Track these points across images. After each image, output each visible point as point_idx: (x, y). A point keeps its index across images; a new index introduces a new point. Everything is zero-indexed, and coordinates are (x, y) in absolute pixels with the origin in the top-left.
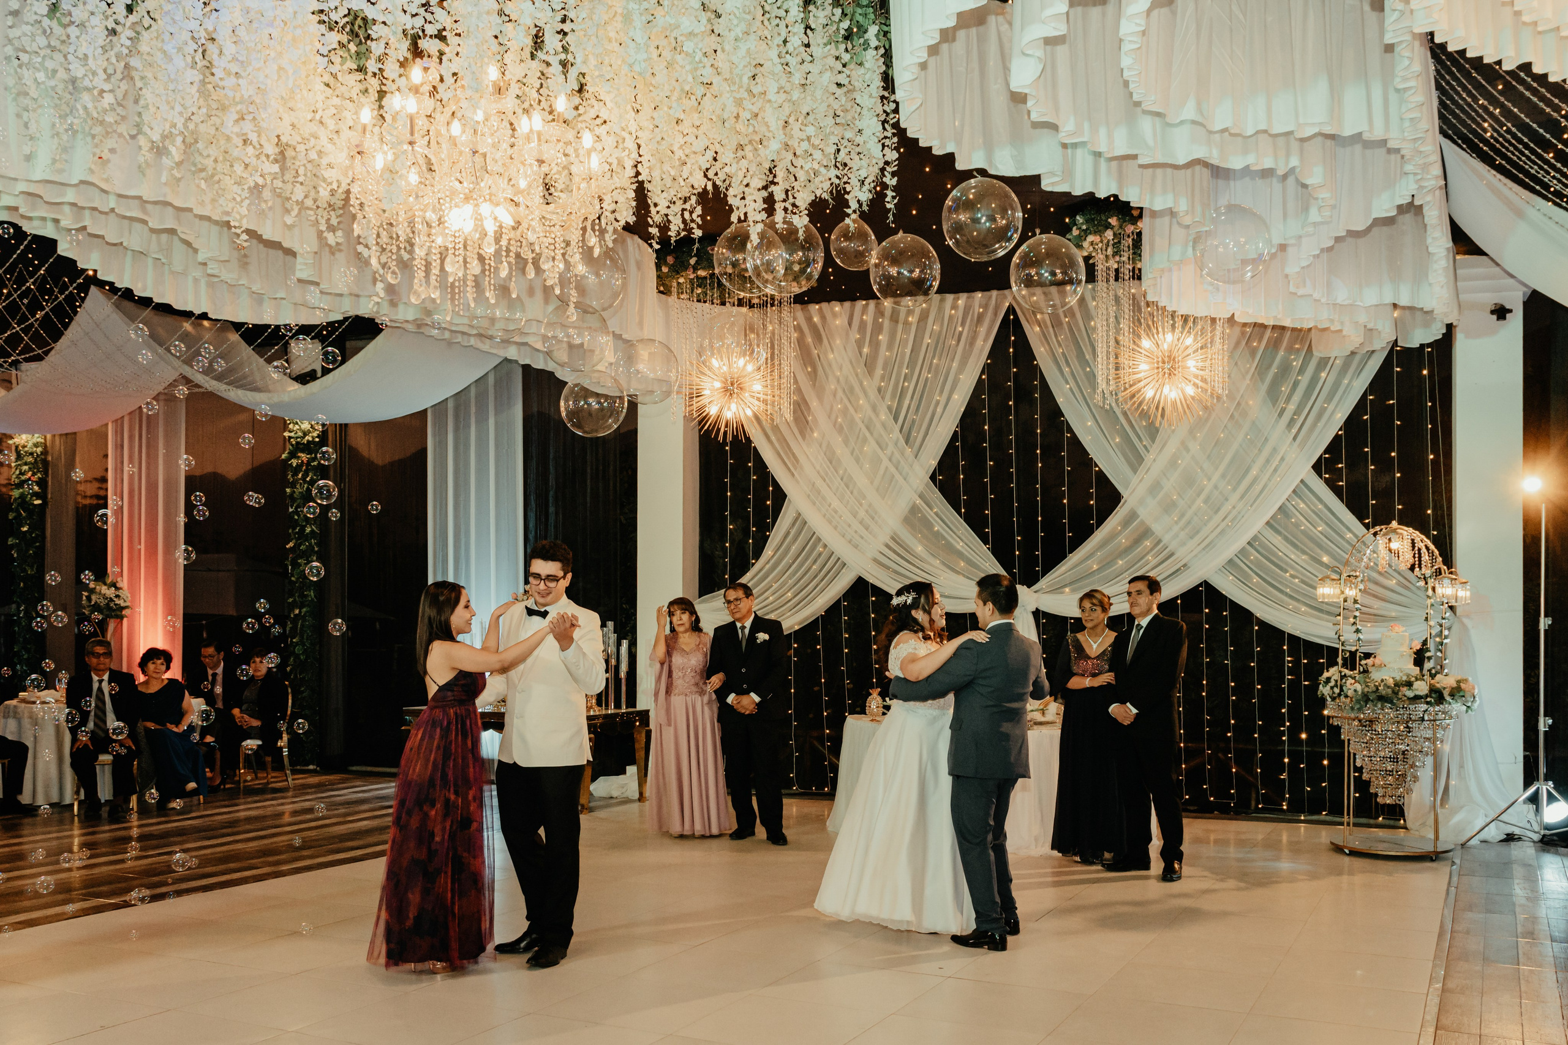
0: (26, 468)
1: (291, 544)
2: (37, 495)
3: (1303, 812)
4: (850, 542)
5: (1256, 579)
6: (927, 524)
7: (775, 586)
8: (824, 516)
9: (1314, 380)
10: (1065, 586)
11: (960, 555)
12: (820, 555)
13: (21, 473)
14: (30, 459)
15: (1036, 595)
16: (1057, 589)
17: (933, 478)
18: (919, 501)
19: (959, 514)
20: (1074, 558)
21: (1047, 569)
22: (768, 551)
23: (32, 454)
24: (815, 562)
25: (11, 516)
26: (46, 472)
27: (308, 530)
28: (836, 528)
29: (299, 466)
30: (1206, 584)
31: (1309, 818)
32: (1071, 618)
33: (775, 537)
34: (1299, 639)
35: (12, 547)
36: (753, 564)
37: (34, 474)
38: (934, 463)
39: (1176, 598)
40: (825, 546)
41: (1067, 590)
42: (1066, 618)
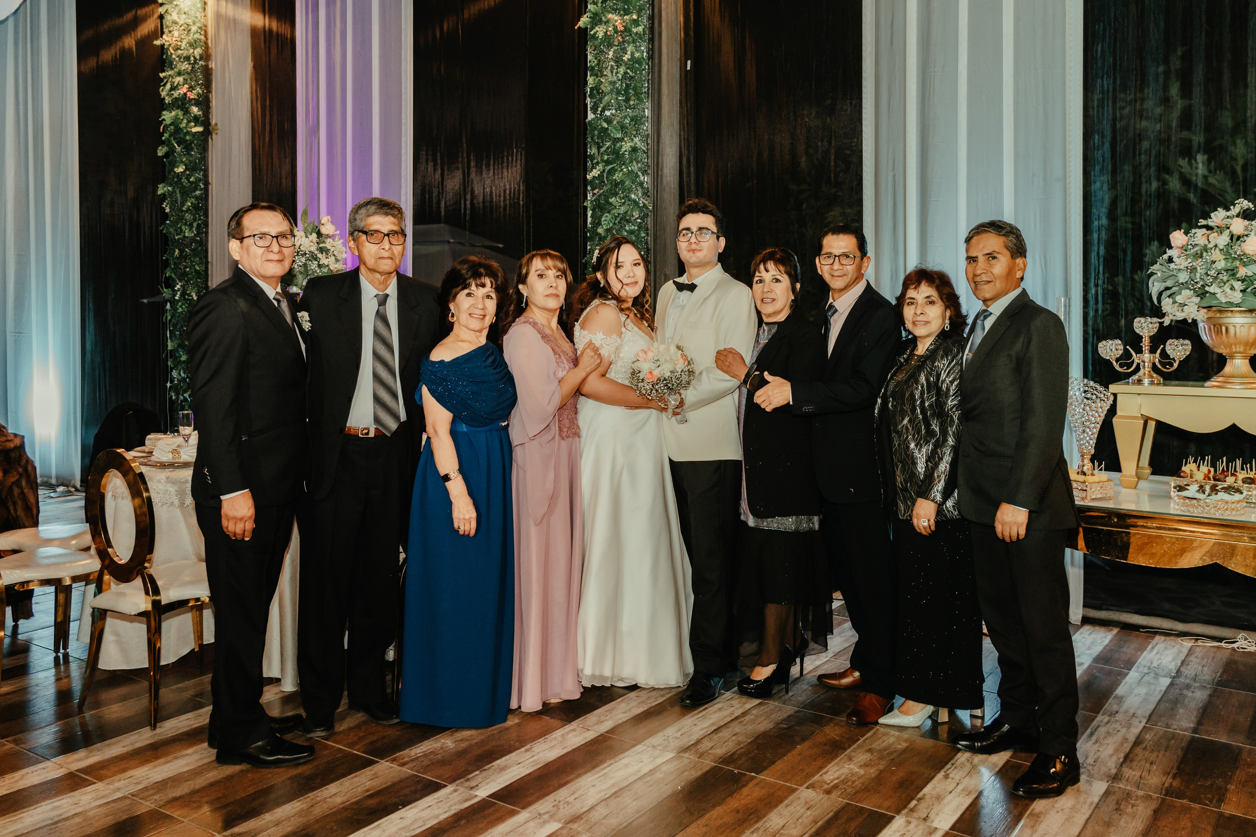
0: (179, 79)
1: (595, 173)
2: (196, 119)
13: (173, 88)
14: (185, 66)
23: (187, 58)
25: (161, 151)
26: (207, 84)
27: (626, 146)
29: (608, 41)
35: (163, 197)
37: (191, 88)
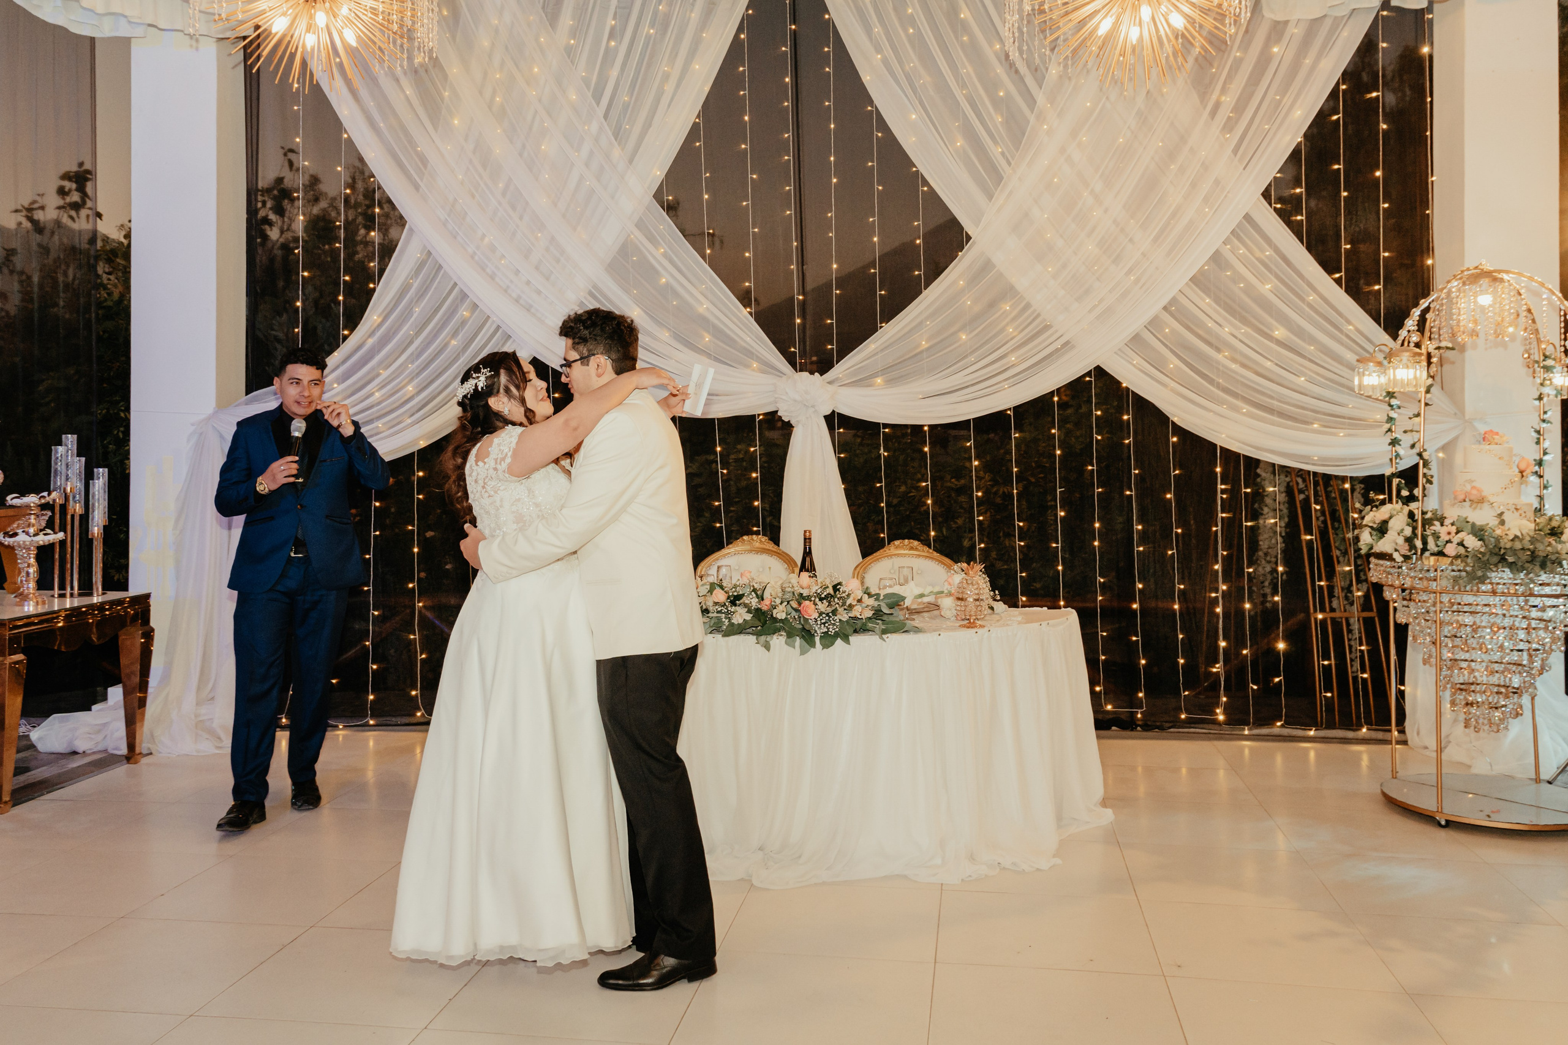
3: (1248, 724)
4: (517, 301)
5: (1174, 363)
6: (649, 272)
7: (385, 374)
8: (472, 257)
9: (1264, 60)
10: (875, 375)
11: (703, 322)
12: (464, 323)
15: (830, 388)
16: (862, 381)
17: (658, 196)
18: (638, 233)
19: (703, 257)
20: (889, 332)
21: (846, 347)
22: (372, 316)
24: (455, 334)
28: (492, 277)
30: (1099, 372)
31: (1256, 731)
32: (885, 426)
33: (384, 293)
34: (1236, 456)
36: (345, 338)
38: (659, 173)
39: (1052, 393)
40: (475, 306)
41: (879, 380)
42: (876, 426)
